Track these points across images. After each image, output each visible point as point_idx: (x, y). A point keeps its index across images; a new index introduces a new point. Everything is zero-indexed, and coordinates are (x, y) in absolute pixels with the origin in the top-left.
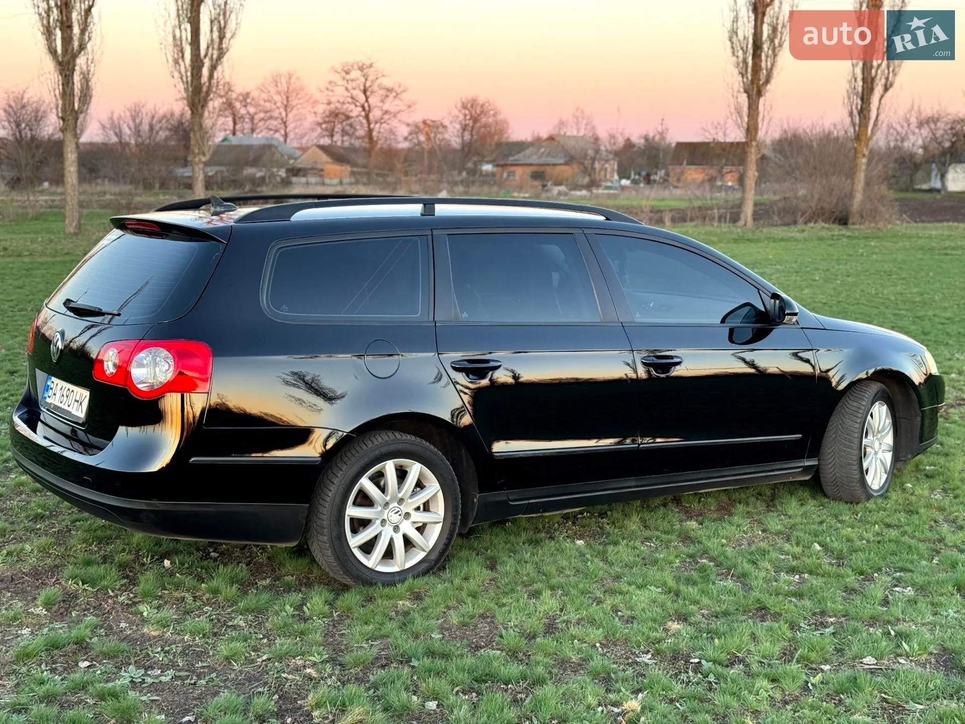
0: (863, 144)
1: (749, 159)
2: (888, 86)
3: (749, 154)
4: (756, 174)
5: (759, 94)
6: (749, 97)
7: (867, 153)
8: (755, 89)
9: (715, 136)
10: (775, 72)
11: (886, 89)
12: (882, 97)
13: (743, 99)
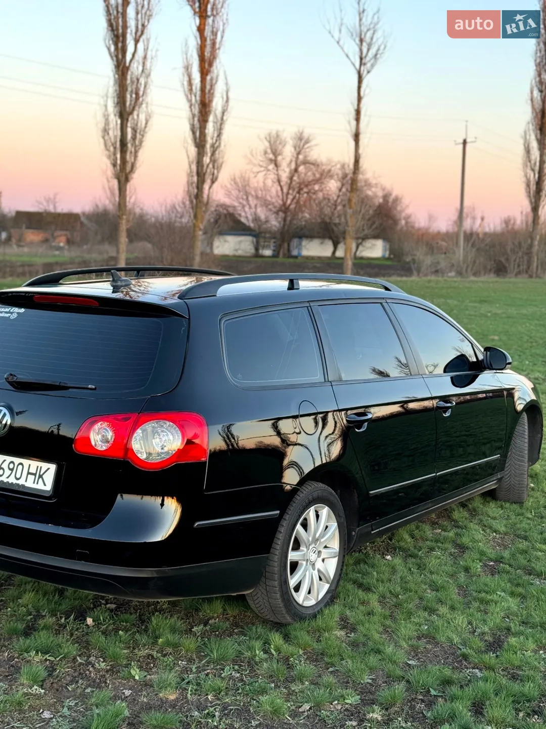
0: (199, 221)
1: (122, 229)
2: (214, 180)
3: (121, 225)
4: (127, 240)
5: (127, 180)
6: (119, 182)
7: (202, 227)
8: (124, 176)
9: (47, 208)
10: (138, 164)
11: (213, 182)
12: (210, 188)
13: (115, 183)
